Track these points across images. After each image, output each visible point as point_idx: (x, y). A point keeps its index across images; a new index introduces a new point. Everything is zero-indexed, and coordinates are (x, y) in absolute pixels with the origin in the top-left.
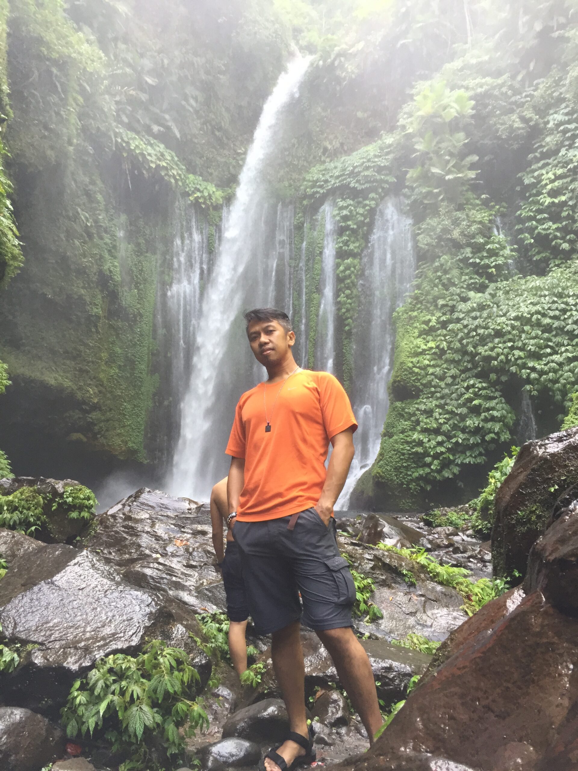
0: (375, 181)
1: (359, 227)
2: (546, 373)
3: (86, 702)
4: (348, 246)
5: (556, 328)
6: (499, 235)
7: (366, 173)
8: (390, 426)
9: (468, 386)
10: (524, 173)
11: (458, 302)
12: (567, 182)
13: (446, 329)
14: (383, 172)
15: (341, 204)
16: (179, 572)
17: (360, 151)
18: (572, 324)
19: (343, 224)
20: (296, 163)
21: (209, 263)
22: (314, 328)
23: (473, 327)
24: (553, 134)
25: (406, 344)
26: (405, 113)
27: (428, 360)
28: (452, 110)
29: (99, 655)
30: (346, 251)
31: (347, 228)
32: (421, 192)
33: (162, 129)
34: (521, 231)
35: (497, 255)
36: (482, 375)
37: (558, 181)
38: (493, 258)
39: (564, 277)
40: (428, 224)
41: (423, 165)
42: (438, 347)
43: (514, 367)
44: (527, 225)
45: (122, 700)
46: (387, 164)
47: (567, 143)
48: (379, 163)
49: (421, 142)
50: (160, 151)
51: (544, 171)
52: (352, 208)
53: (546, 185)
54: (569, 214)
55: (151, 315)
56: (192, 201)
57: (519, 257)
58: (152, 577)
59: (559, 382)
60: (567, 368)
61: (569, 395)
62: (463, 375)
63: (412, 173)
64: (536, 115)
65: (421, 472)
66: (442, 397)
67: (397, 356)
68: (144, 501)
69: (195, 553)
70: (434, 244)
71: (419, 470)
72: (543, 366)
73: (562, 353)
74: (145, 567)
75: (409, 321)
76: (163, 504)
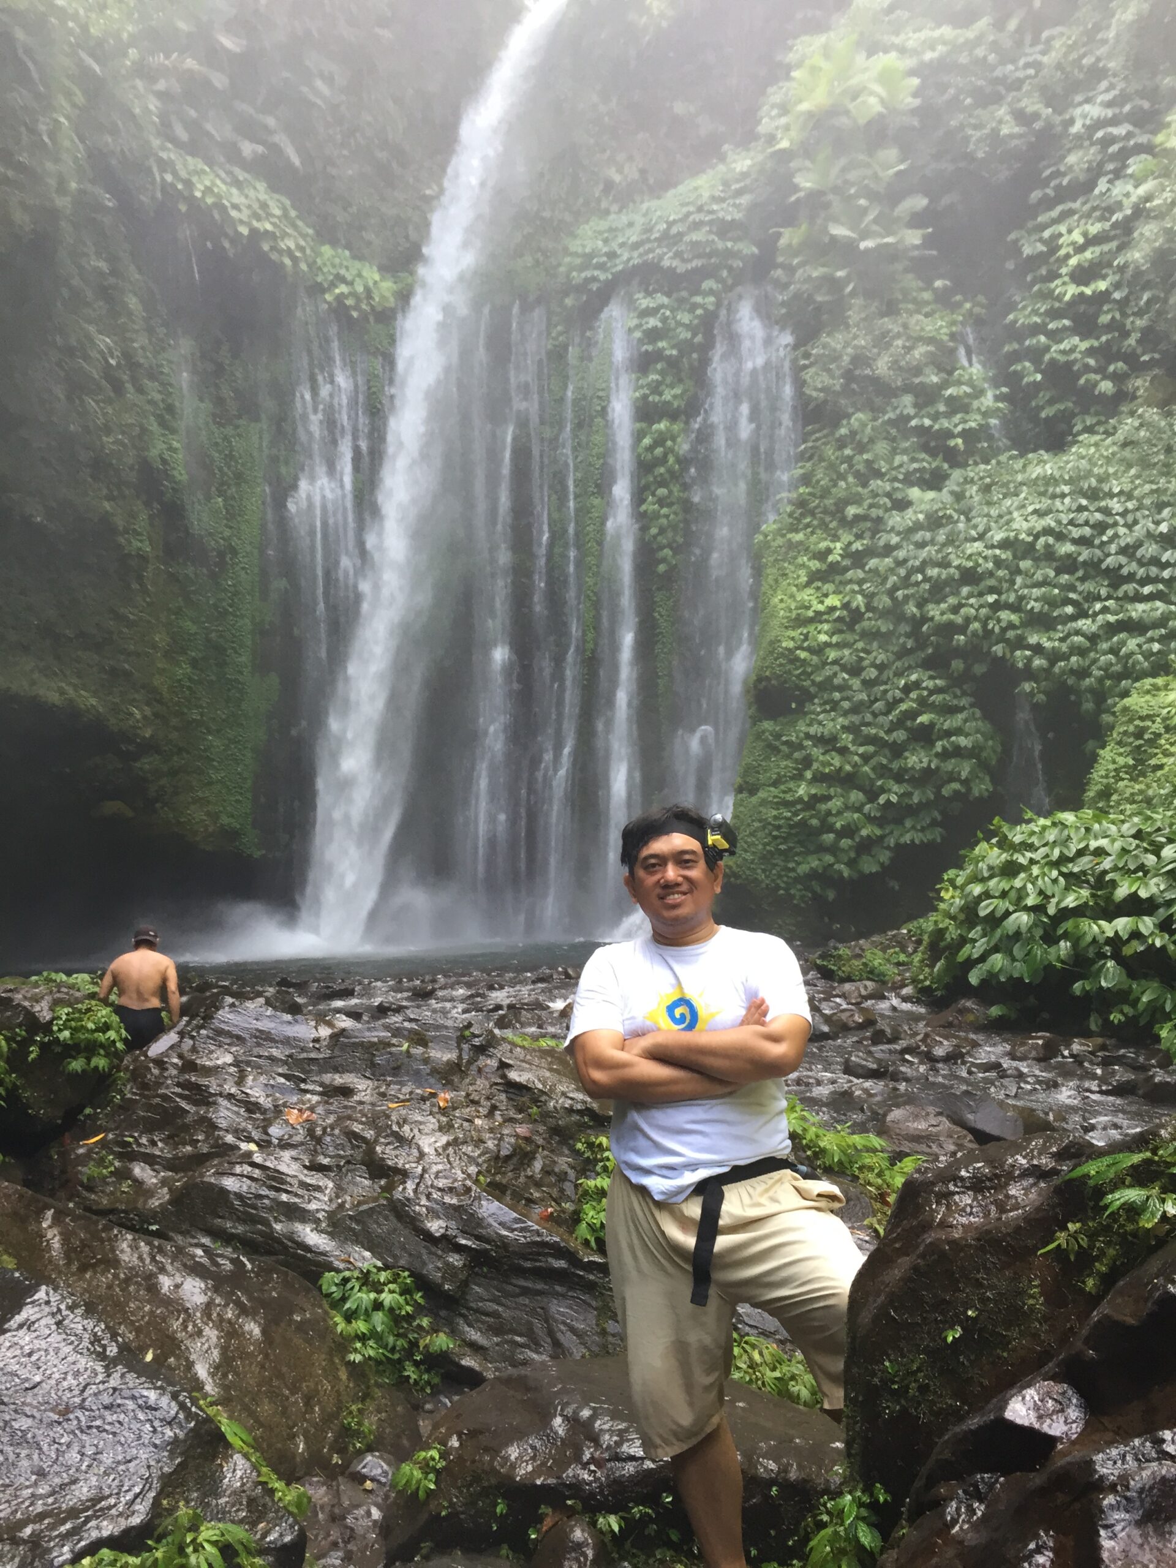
0: (714, 253)
1: (682, 354)
2: (1066, 657)
4: (661, 394)
5: (1085, 563)
6: (971, 364)
7: (695, 236)
8: (748, 770)
9: (906, 683)
10: (1023, 233)
11: (887, 510)
12: (1110, 251)
13: (862, 567)
14: (730, 235)
15: (645, 303)
16: (295, 1182)
17: (681, 189)
18: (1117, 553)
19: (650, 348)
20: (547, 214)
22: (595, 569)
23: (917, 563)
24: (1081, 147)
25: (782, 601)
26: (773, 106)
27: (827, 633)
28: (872, 100)
29: (62, 1555)
30: (655, 405)
31: (658, 355)
32: (810, 276)
33: (260, 149)
34: (1015, 357)
35: (966, 409)
36: (935, 663)
37: (1091, 249)
38: (959, 416)
39: (1102, 455)
40: (824, 347)
41: (812, 219)
42: (846, 606)
43: (1001, 645)
44: (1027, 343)
46: (738, 216)
47: (1110, 166)
48: (721, 215)
49: (808, 170)
50: (258, 200)
51: (1062, 228)
52: (668, 313)
53: (1068, 257)
54: (1113, 320)
55: (256, 552)
56: (330, 304)
57: (1011, 412)
58: (239, 1196)
59: (1089, 675)
60: (1105, 646)
61: (1109, 701)
62: (898, 664)
63: (789, 237)
64: (1047, 106)
65: (814, 863)
66: (856, 709)
67: (766, 624)
68: (222, 1026)
69: (328, 1139)
70: (838, 388)
71: (810, 858)
72: (1056, 644)
73: (1096, 614)
74: (223, 1174)
75: (787, 553)
76: (261, 1032)
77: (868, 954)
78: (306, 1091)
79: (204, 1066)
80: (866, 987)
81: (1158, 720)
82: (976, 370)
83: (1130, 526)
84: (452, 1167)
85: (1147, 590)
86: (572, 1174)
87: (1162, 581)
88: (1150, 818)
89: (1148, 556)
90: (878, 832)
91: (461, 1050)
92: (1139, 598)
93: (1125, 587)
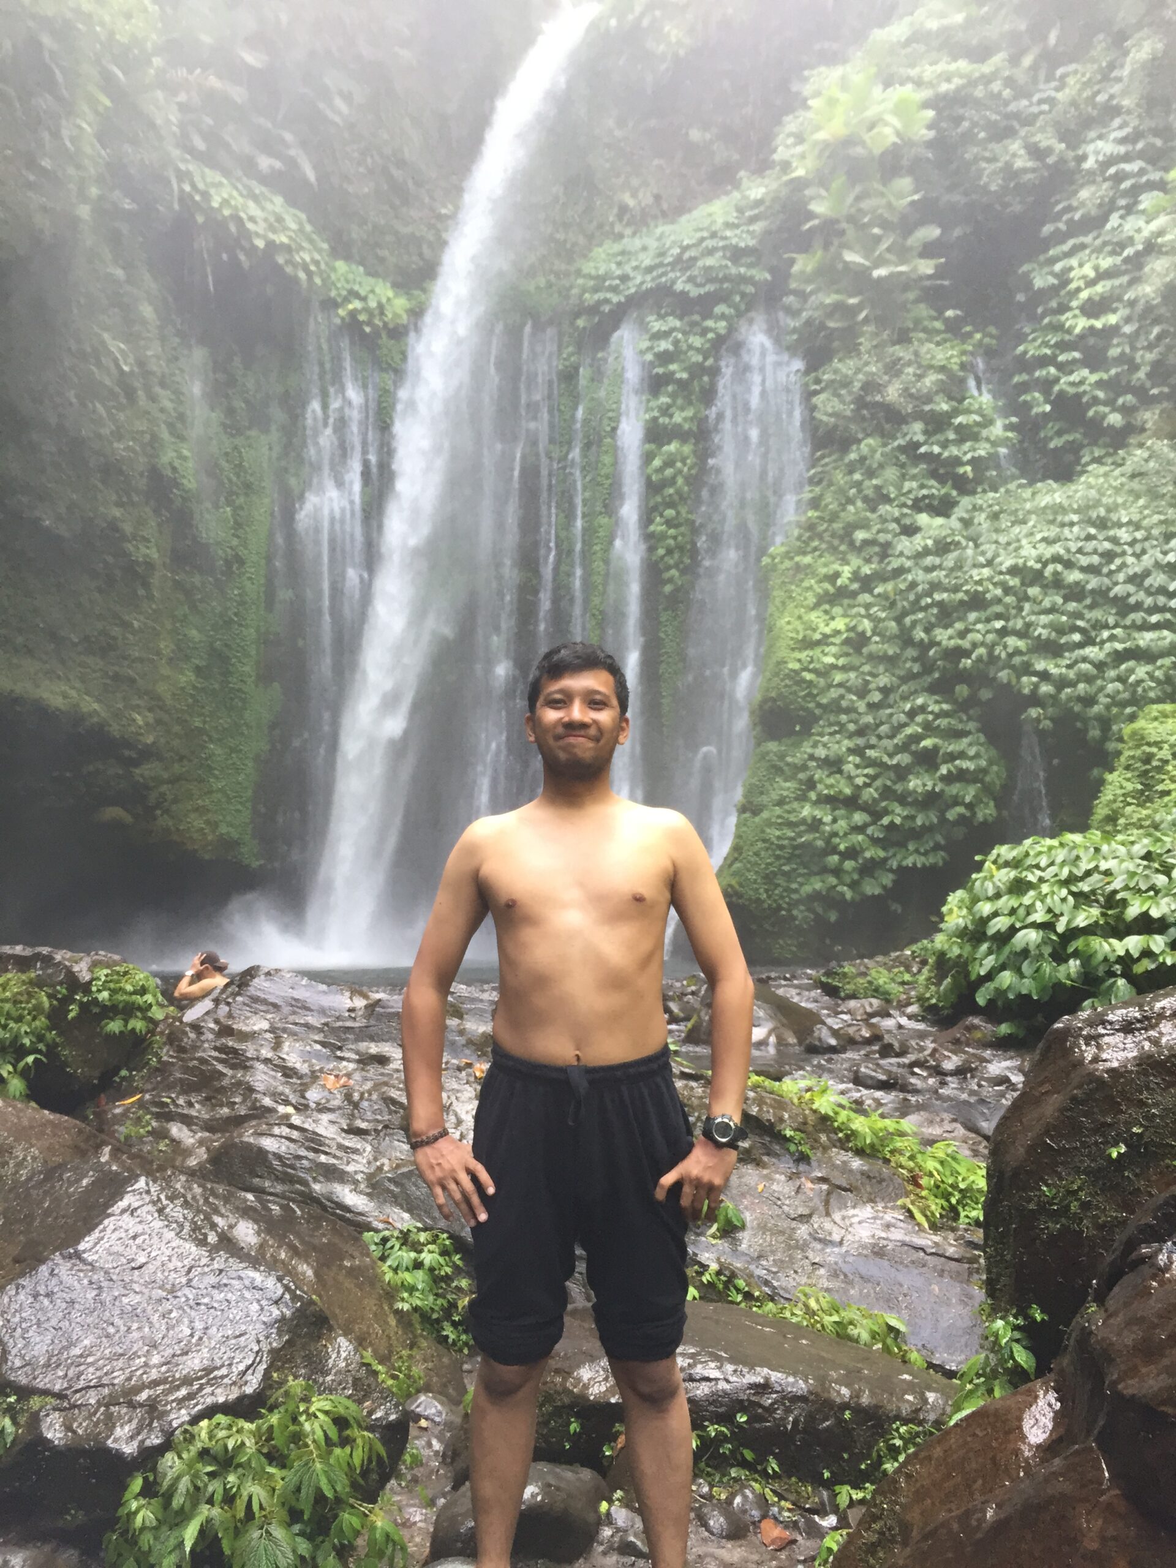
0: (726, 278)
1: (692, 377)
2: (1073, 684)
3: (155, 1523)
4: (671, 416)
5: (1093, 591)
6: (981, 394)
7: (710, 261)
8: (749, 792)
9: (912, 709)
10: (1035, 266)
11: (896, 535)
12: (1121, 285)
13: (871, 592)
14: (743, 261)
15: (657, 326)
16: (333, 1145)
17: (695, 214)
18: (1125, 582)
19: (660, 370)
20: (560, 237)
23: (926, 587)
24: (1094, 182)
25: (788, 622)
26: (789, 135)
27: (834, 656)
28: (888, 131)
29: (180, 1417)
30: (665, 427)
31: (668, 378)
32: (822, 304)
33: (278, 165)
34: (1024, 387)
35: (975, 437)
36: (941, 688)
37: (1102, 283)
38: (968, 444)
39: (1110, 486)
40: (836, 371)
41: (826, 246)
42: (852, 629)
43: (1006, 671)
44: (1037, 374)
45: (229, 1515)
46: (751, 243)
47: (1122, 202)
48: (734, 241)
49: (823, 198)
50: (274, 213)
51: (1074, 262)
52: (680, 336)
53: (1078, 290)
54: (1123, 354)
55: (263, 562)
56: (343, 319)
57: (1021, 442)
58: (278, 1156)
59: (1096, 702)
60: (1113, 674)
61: (1116, 727)
62: (904, 688)
63: (803, 264)
64: (1061, 140)
65: (817, 884)
66: (861, 732)
67: (771, 646)
68: (259, 994)
69: (366, 1104)
70: (848, 413)
71: (812, 880)
72: (1064, 670)
73: (1103, 642)
74: (262, 1134)
75: (794, 576)
76: (296, 1000)
77: (873, 973)
78: (342, 1059)
79: (240, 1031)
80: (871, 1005)
81: (1166, 746)
82: (986, 399)
83: (1138, 556)
85: (1154, 619)
87: (1170, 610)
88: (1160, 841)
89: (1156, 585)
90: (882, 854)
92: (1146, 627)
93: (1132, 616)
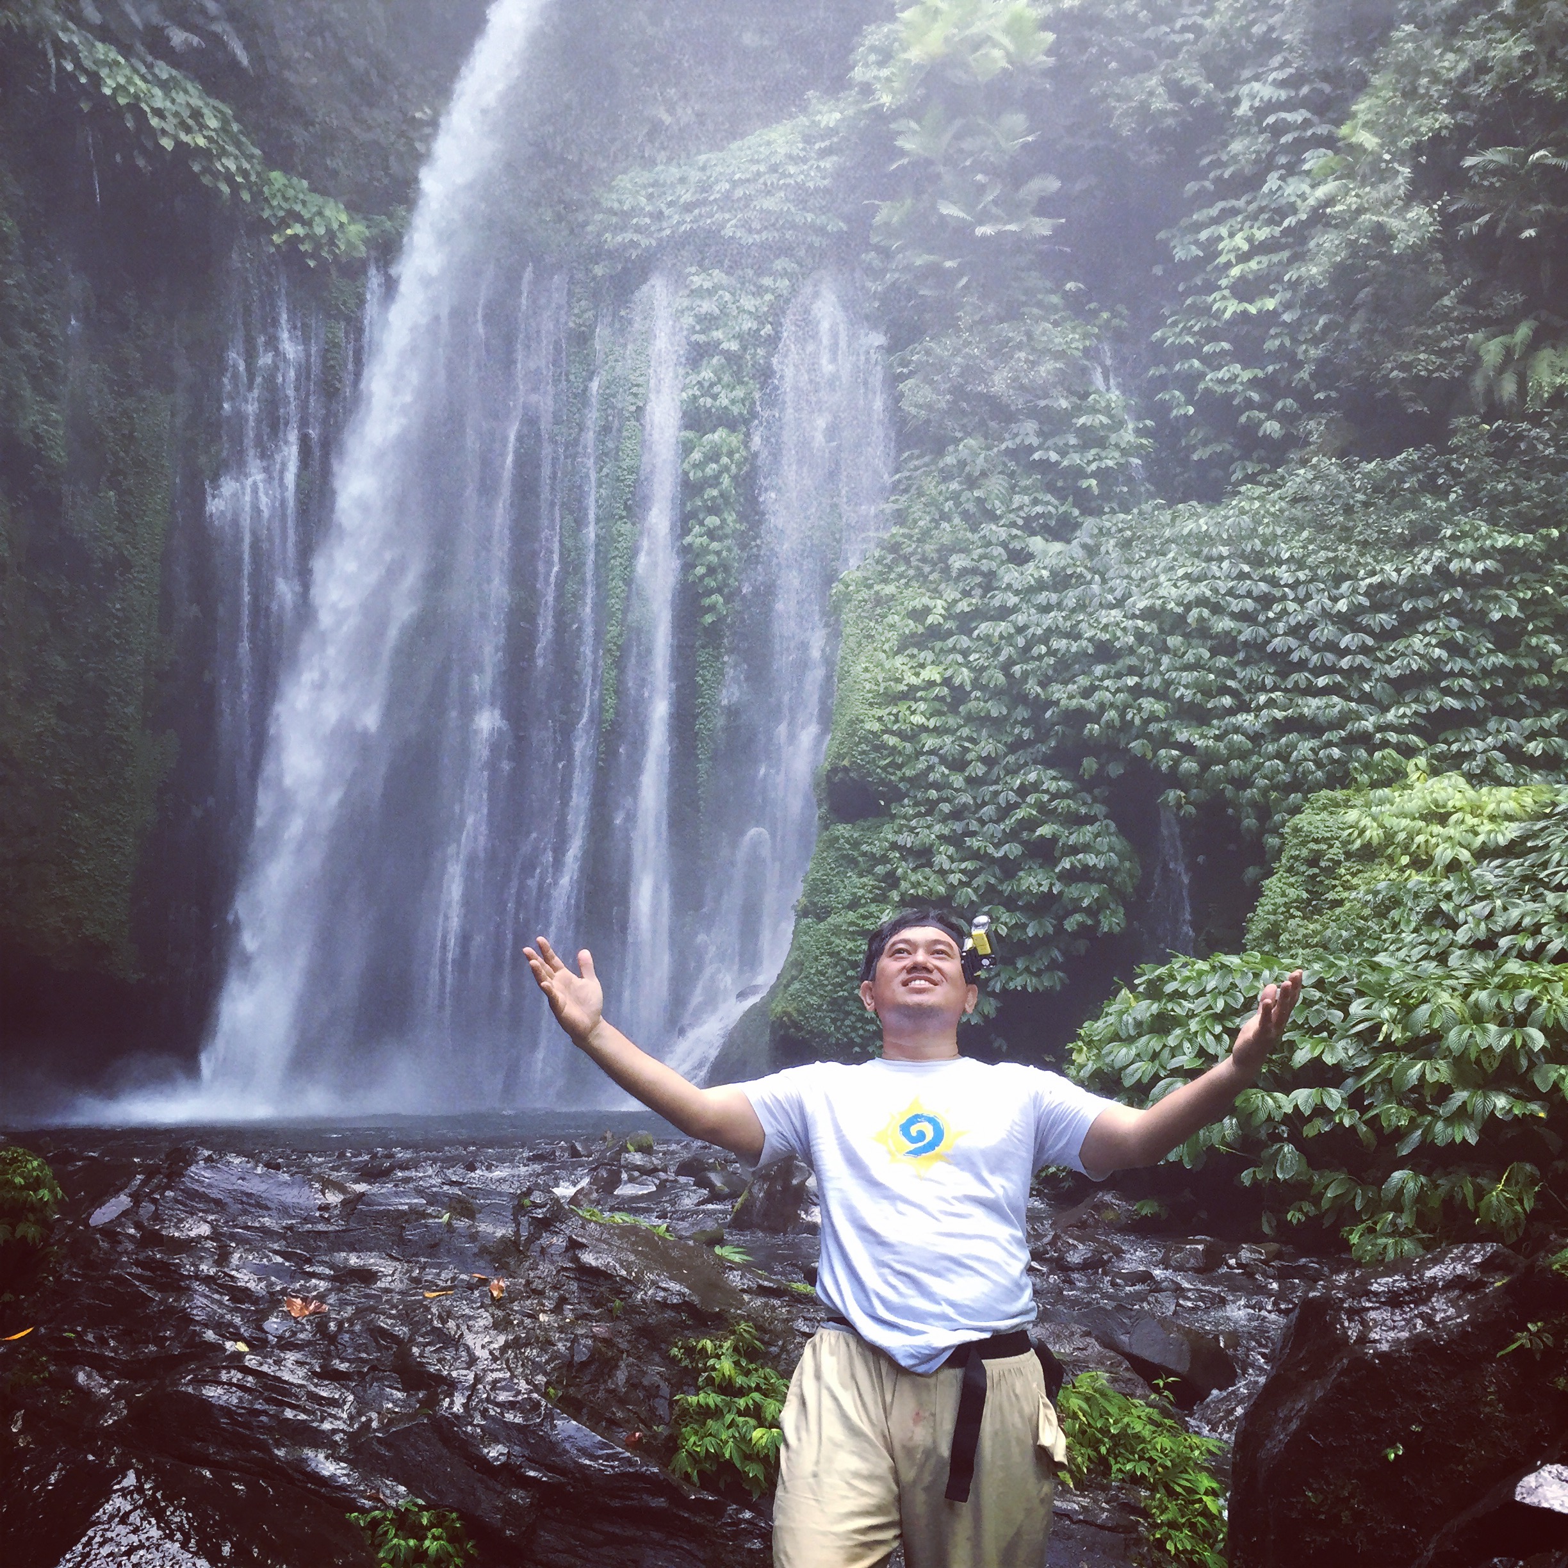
0: (790, 226)
1: (744, 347)
2: (1223, 760)
4: (715, 397)
5: (1246, 644)
6: (1108, 390)
7: (769, 203)
8: (815, 888)
9: (1022, 784)
10: (1175, 231)
11: (1003, 563)
12: (1280, 263)
13: (969, 633)
14: (811, 205)
15: (697, 281)
16: (303, 1394)
17: (751, 140)
18: (1285, 634)
19: (702, 338)
21: (325, 421)
23: (1039, 631)
24: (1248, 132)
25: (866, 670)
26: (873, 49)
27: (923, 714)
28: (997, 53)
30: (708, 410)
31: (712, 348)
32: (911, 265)
33: (195, 40)
34: (1162, 383)
35: (1102, 443)
36: (1061, 761)
37: (1257, 259)
38: (1093, 451)
39: (1267, 512)
40: (928, 353)
41: (918, 192)
42: (947, 682)
43: (1141, 741)
44: (1177, 367)
46: (822, 183)
47: (1283, 160)
48: (800, 179)
49: (915, 132)
50: (189, 106)
51: (1224, 231)
52: (727, 296)
53: (1229, 265)
54: (1282, 344)
55: (157, 566)
56: (278, 247)
57: (1156, 452)
58: (226, 1411)
59: (1251, 785)
60: (1271, 748)
61: (1277, 818)
62: (1011, 759)
63: (888, 213)
64: (1209, 80)
66: (957, 815)
67: (843, 699)
68: (196, 1187)
69: (346, 1337)
70: (943, 405)
72: (1211, 742)
73: (1259, 709)
74: (204, 1382)
75: (873, 609)
76: (249, 1195)
78: (313, 1275)
79: (171, 1239)
81: (1337, 843)
82: (1114, 396)
83: (1301, 602)
84: (513, 1376)
85: (1322, 681)
86: (665, 1389)
87: (1341, 671)
88: (1335, 965)
89: (1324, 639)
91: (518, 1224)
92: (1312, 691)
93: (1295, 677)
